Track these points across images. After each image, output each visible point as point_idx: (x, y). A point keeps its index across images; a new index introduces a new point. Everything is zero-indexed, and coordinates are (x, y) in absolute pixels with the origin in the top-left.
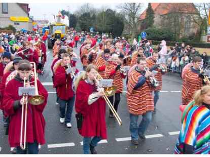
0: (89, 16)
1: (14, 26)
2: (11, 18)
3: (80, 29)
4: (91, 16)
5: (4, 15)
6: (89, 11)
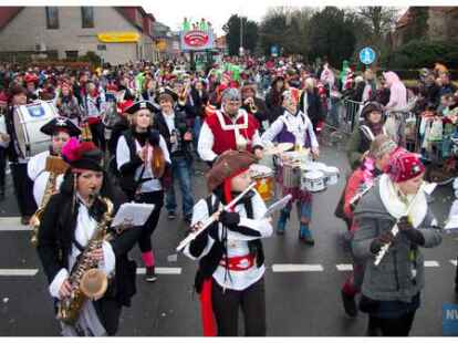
1: (98, 53)
2: (101, 36)
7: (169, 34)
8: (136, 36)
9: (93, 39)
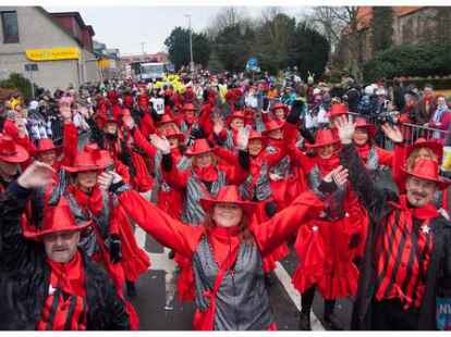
0: (239, 33)
2: (29, 53)
3: (219, 65)
4: (243, 32)
5: (10, 47)
6: (236, 21)
7: (104, 52)
8: (75, 51)
9: (20, 57)
